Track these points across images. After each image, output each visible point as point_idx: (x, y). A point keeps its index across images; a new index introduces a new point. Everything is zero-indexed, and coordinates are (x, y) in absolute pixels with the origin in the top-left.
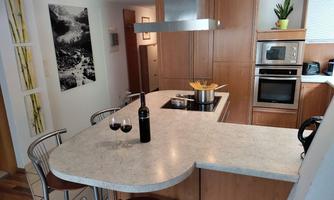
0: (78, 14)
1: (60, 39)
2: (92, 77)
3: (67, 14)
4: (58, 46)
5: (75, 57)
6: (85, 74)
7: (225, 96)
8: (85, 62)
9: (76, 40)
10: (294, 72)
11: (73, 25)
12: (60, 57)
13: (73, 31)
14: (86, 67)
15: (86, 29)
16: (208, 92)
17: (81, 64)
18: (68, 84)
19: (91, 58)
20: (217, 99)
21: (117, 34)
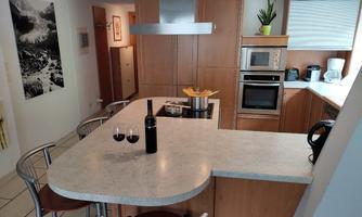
0: (43, 9)
1: (24, 37)
2: (60, 83)
3: (31, 9)
4: (21, 46)
5: (41, 59)
6: (52, 79)
7: (217, 103)
8: (52, 65)
9: (41, 40)
10: (277, 78)
11: (38, 21)
12: (23, 58)
13: (38, 29)
14: (53, 71)
15: (53, 27)
16: (203, 99)
17: (47, 68)
18: (33, 91)
19: (59, 60)
20: (211, 106)
21: (86, 35)
